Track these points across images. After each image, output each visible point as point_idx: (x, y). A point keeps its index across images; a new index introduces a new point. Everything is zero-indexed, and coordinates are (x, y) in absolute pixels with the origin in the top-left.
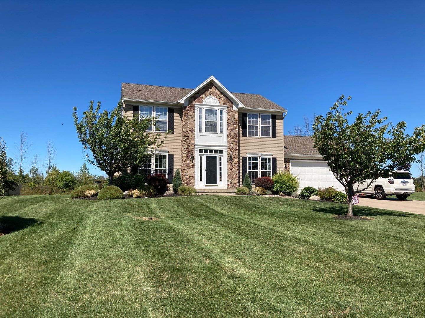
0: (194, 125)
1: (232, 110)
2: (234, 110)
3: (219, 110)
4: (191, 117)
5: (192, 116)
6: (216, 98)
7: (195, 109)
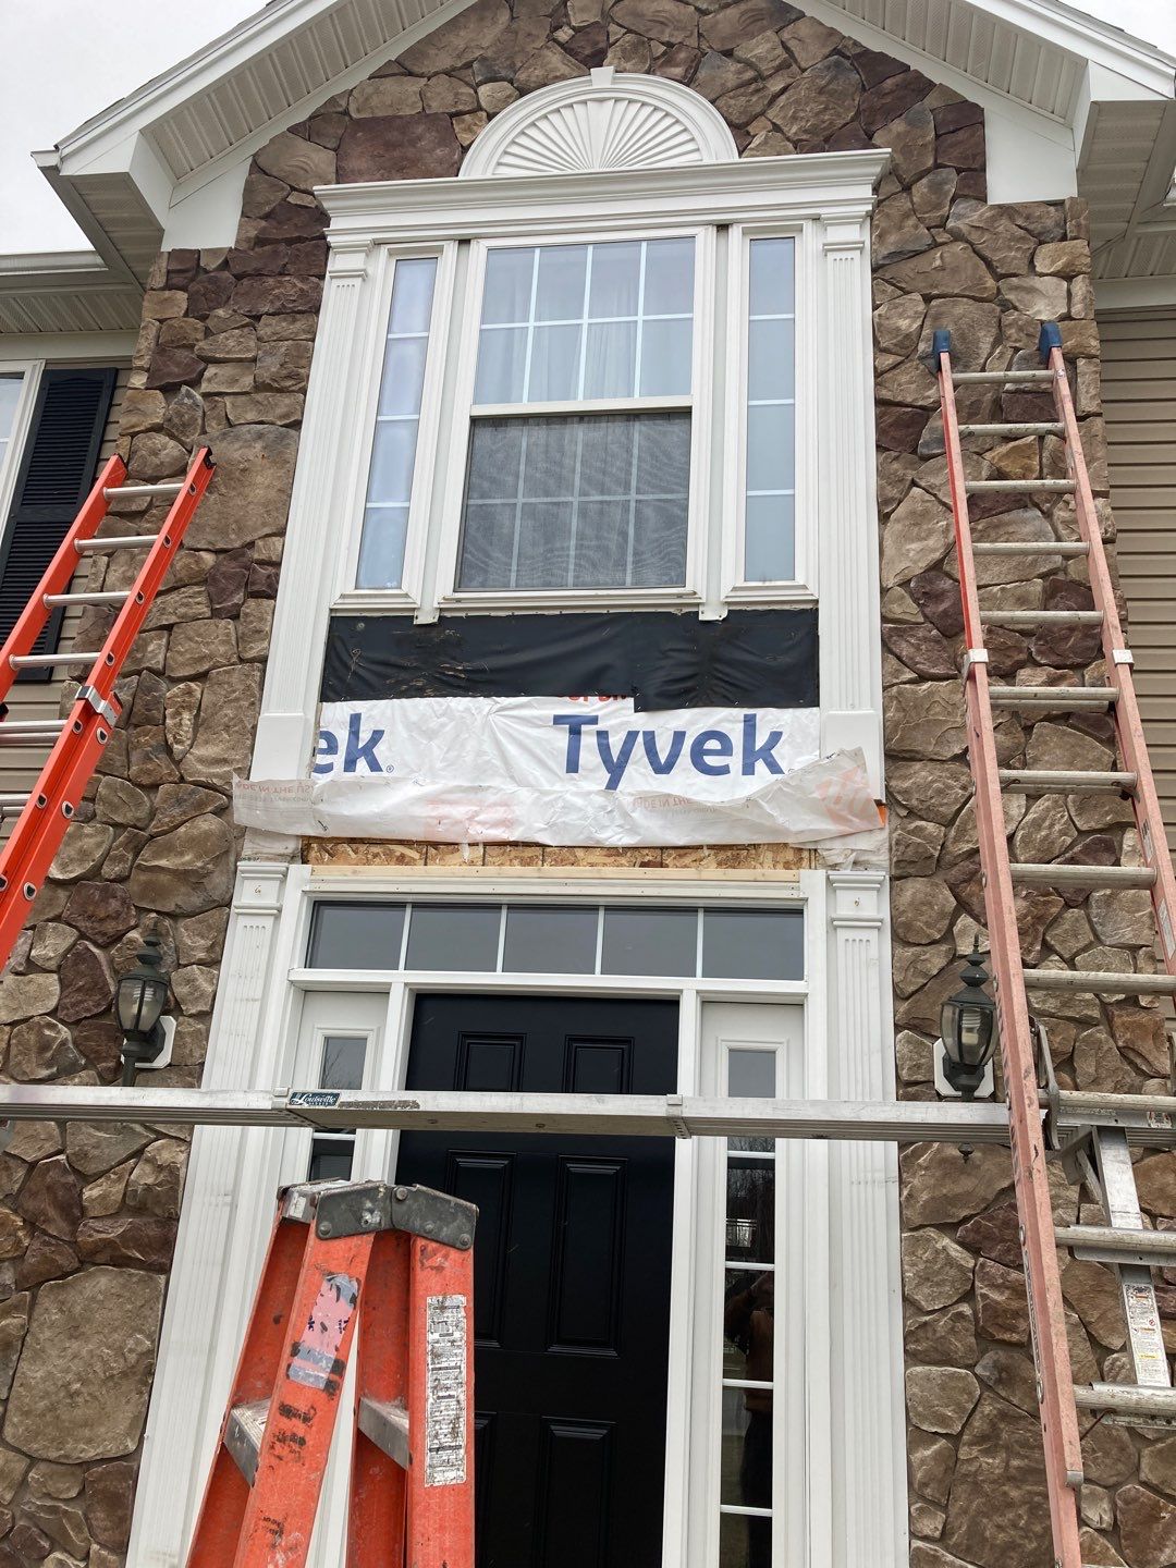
0: (286, 493)
1: (965, 216)
2: (1006, 211)
3: (735, 233)
4: (247, 382)
5: (270, 367)
6: (688, 80)
7: (336, 263)
